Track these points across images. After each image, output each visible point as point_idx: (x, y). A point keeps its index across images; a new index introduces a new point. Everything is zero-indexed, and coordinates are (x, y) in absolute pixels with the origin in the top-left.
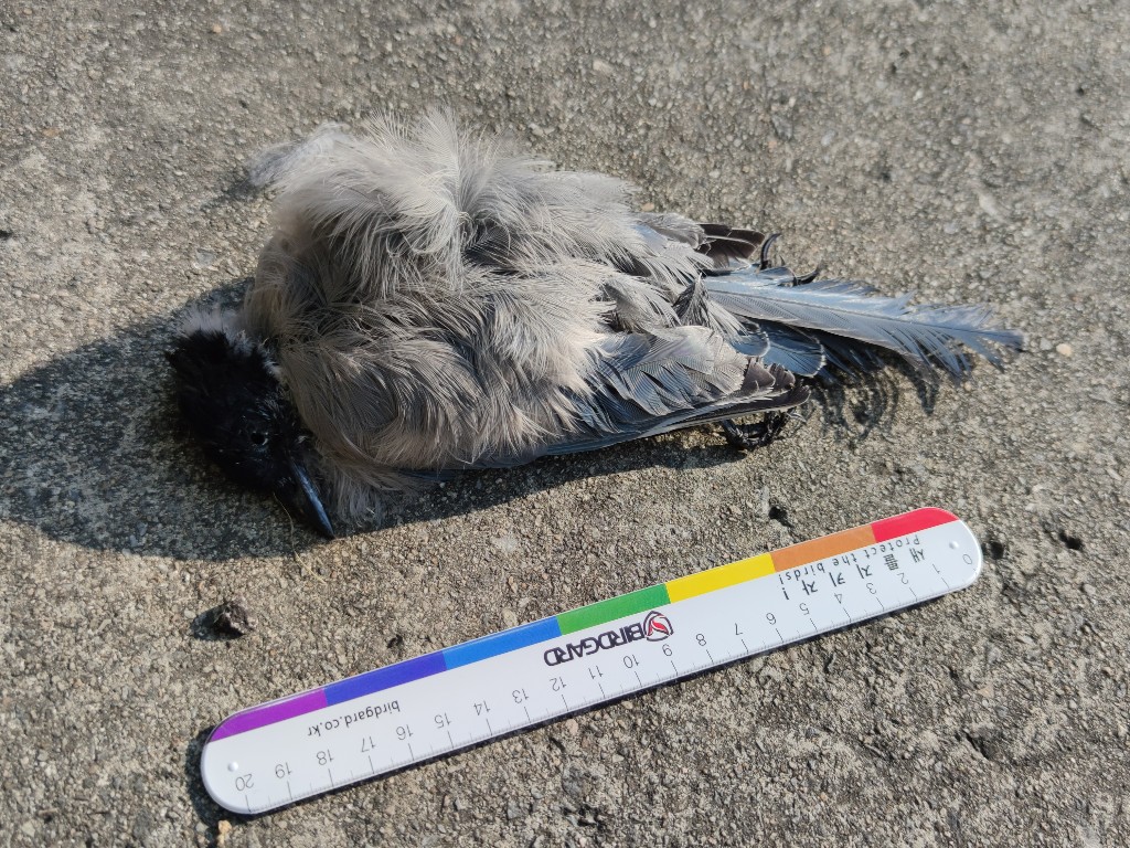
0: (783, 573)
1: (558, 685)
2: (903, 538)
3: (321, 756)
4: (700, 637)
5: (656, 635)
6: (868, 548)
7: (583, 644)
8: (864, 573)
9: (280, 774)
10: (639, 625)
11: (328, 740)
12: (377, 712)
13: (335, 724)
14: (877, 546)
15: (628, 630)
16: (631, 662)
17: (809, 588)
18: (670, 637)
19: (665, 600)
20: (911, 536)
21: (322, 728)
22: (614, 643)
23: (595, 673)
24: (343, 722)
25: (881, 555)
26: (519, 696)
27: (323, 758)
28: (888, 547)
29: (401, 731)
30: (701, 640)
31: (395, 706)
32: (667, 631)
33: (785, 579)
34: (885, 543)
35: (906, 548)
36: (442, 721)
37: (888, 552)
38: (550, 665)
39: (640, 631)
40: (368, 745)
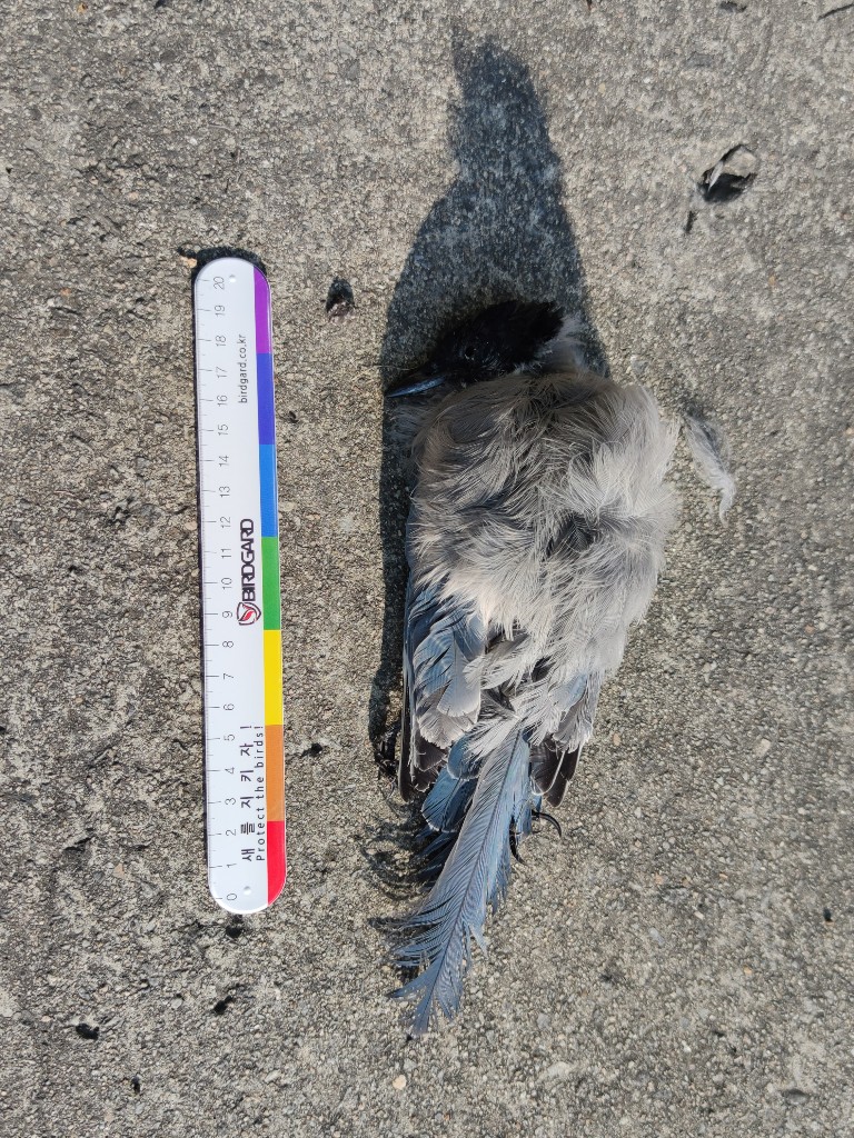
0: (263, 731)
1: (224, 522)
2: (265, 847)
3: (223, 339)
4: (230, 644)
5: (242, 611)
6: (265, 812)
7: (250, 551)
8: (246, 801)
9: (218, 308)
10: (253, 600)
11: (232, 347)
12: (243, 387)
13: (243, 355)
14: (264, 822)
15: (252, 590)
16: (226, 583)
17: (245, 749)
18: (237, 622)
19: (268, 626)
20: (264, 855)
21: (242, 345)
22: (245, 575)
23: (225, 553)
24: (242, 361)
25: (256, 822)
26: (224, 491)
27: (220, 340)
28: (261, 830)
29: (224, 398)
30: (227, 644)
31: (244, 400)
32: (243, 620)
33: (259, 731)
34: (265, 829)
35: (256, 846)
36: (222, 429)
37: (257, 829)
38: (243, 521)
39: (249, 599)
40: (221, 373)
